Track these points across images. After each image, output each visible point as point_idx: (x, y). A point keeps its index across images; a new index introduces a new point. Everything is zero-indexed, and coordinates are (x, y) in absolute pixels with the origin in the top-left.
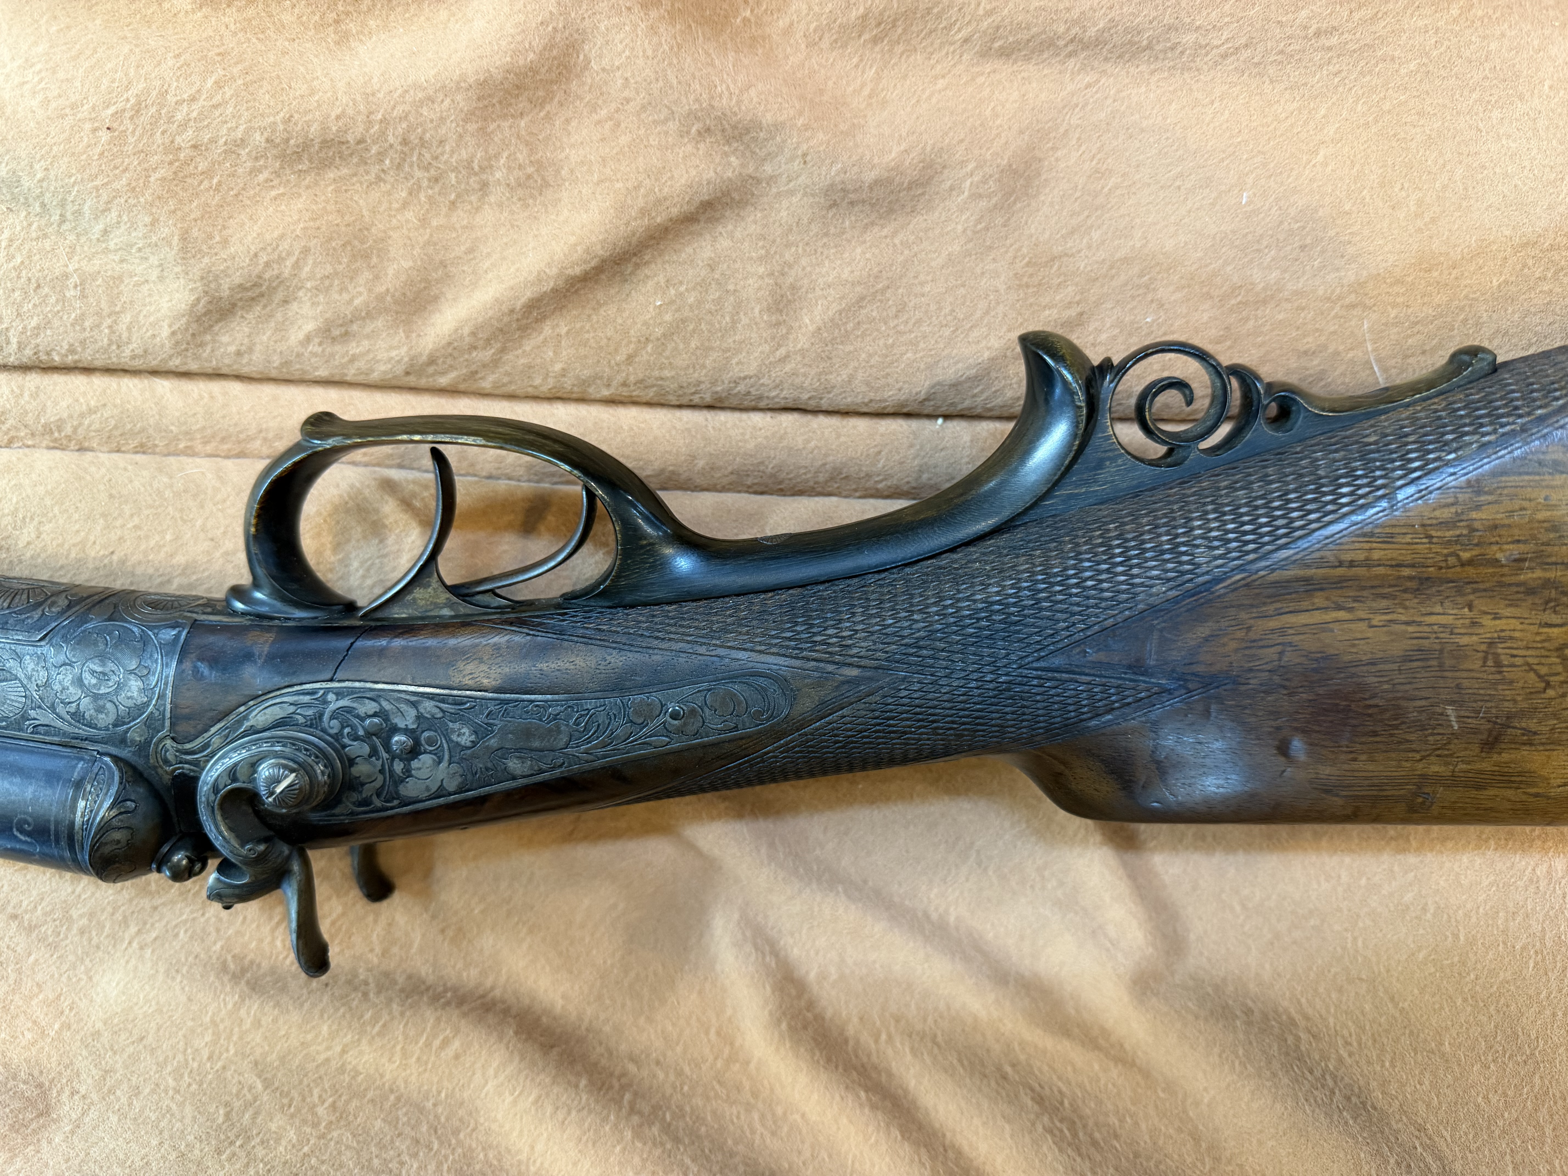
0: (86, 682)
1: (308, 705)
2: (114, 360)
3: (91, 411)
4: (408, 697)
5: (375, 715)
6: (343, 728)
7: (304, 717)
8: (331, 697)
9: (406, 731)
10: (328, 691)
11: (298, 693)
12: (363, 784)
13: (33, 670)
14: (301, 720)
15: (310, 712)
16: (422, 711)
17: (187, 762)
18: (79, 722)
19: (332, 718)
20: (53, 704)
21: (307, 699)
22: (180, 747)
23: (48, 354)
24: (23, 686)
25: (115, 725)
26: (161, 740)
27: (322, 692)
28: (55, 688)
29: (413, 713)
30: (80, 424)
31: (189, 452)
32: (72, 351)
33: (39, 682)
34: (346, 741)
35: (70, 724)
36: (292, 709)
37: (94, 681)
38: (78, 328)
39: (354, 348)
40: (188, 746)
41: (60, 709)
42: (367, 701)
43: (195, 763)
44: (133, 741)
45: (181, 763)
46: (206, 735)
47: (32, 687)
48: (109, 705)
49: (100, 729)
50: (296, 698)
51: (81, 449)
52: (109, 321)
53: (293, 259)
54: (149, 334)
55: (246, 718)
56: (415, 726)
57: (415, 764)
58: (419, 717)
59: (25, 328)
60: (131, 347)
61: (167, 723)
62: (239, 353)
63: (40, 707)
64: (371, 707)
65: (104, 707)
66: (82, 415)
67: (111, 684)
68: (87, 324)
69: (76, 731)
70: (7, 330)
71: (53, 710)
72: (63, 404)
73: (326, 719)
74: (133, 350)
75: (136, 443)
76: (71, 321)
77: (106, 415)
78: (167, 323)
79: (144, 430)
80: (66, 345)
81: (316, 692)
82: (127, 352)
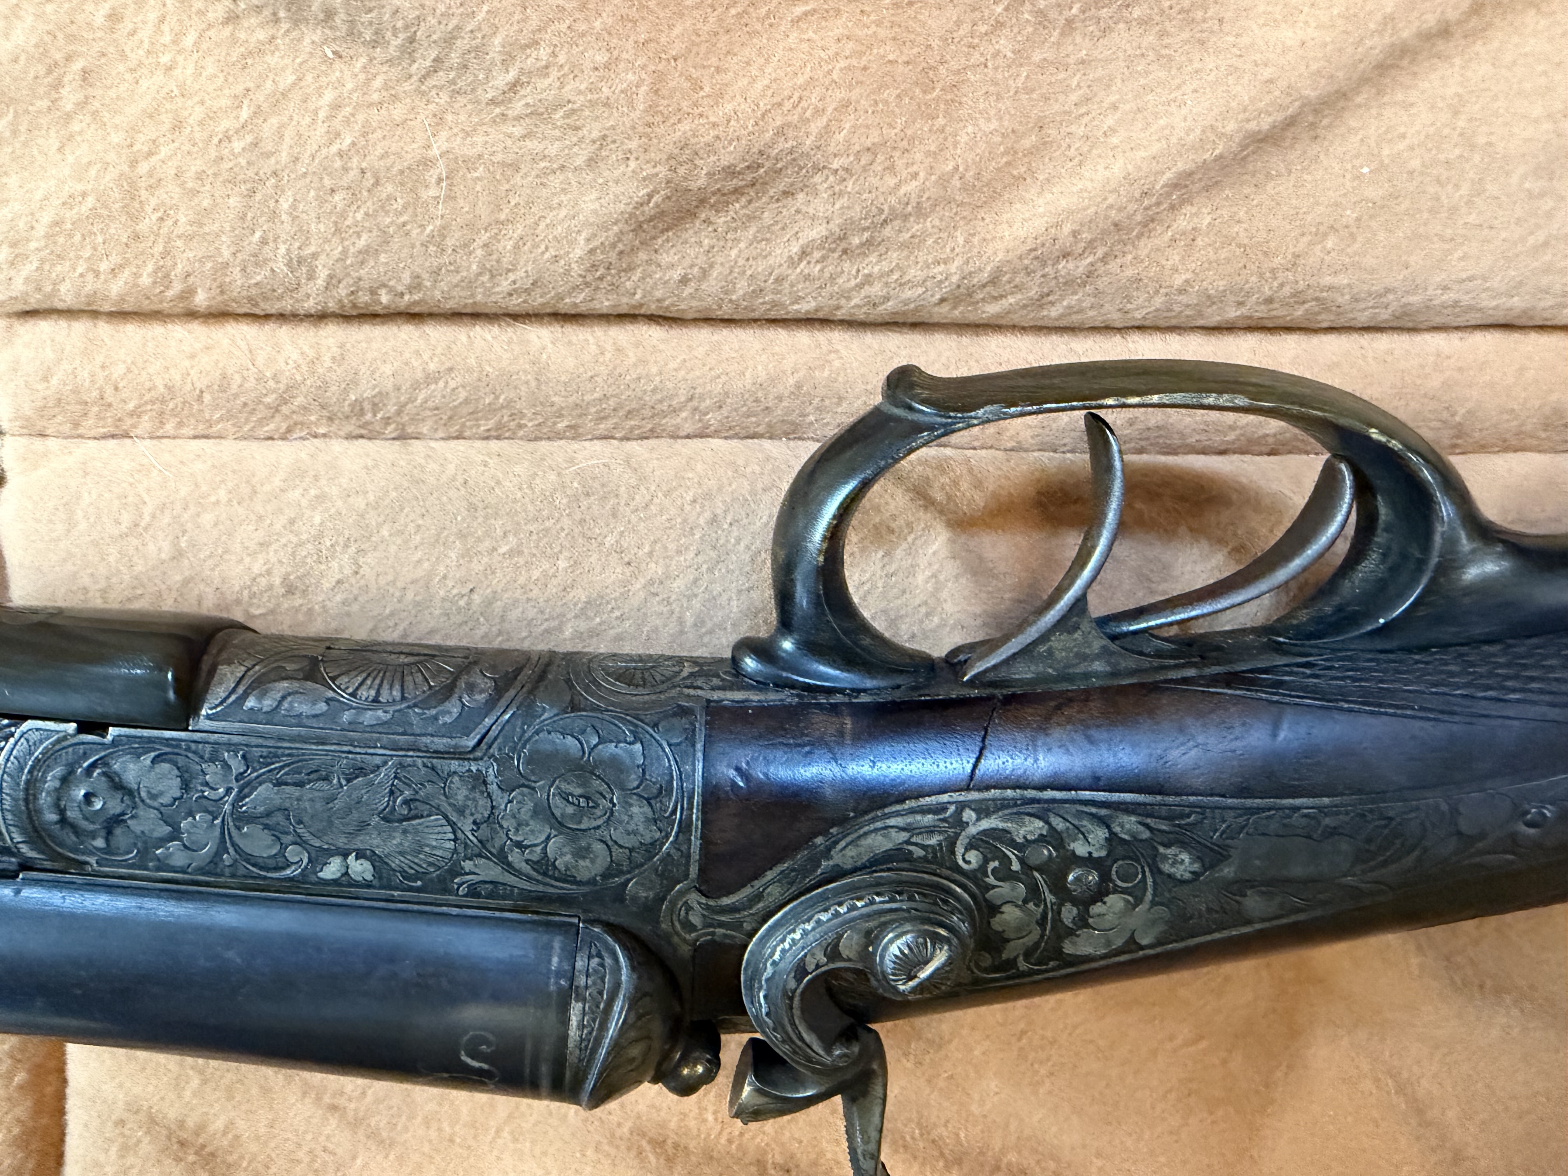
0: (557, 813)
1: (930, 831)
2: (479, 298)
3: (430, 379)
4: (1094, 810)
5: (1042, 839)
6: (986, 861)
7: (923, 847)
8: (969, 815)
9: (1089, 861)
10: (962, 806)
11: (912, 811)
12: (1008, 941)
13: (467, 798)
14: (918, 852)
15: (933, 841)
16: (1117, 829)
17: (721, 925)
18: (545, 874)
19: (969, 847)
20: (502, 849)
21: (929, 819)
22: (711, 903)
23: (373, 292)
24: (452, 824)
25: (605, 876)
26: (682, 893)
27: (952, 808)
28: (505, 824)
29: (1101, 834)
30: (411, 400)
31: (575, 433)
32: (416, 285)
33: (478, 817)
34: (991, 880)
35: (529, 878)
36: (904, 836)
37: (570, 810)
38: (432, 248)
39: (872, 265)
40: (726, 901)
41: (515, 857)
42: (1027, 818)
43: (737, 926)
44: (634, 899)
45: (711, 925)
46: (757, 884)
47: (467, 826)
48: (598, 847)
49: (579, 883)
50: (909, 819)
51: (403, 437)
52: (485, 237)
53: (822, 122)
54: (547, 256)
55: (827, 853)
56: (1103, 853)
57: (1097, 908)
58: (1112, 839)
59: (345, 252)
60: (512, 277)
61: (694, 870)
62: (684, 281)
63: (480, 856)
64: (1034, 827)
65: (588, 849)
66: (416, 386)
67: (598, 812)
68: (450, 242)
69: (541, 888)
70: (315, 256)
71: (502, 858)
72: (387, 369)
73: (960, 850)
74: (514, 282)
75: (491, 424)
76: (424, 238)
77: (452, 384)
78: (584, 235)
79: (509, 403)
80: (406, 278)
81: (941, 808)
82: (505, 285)
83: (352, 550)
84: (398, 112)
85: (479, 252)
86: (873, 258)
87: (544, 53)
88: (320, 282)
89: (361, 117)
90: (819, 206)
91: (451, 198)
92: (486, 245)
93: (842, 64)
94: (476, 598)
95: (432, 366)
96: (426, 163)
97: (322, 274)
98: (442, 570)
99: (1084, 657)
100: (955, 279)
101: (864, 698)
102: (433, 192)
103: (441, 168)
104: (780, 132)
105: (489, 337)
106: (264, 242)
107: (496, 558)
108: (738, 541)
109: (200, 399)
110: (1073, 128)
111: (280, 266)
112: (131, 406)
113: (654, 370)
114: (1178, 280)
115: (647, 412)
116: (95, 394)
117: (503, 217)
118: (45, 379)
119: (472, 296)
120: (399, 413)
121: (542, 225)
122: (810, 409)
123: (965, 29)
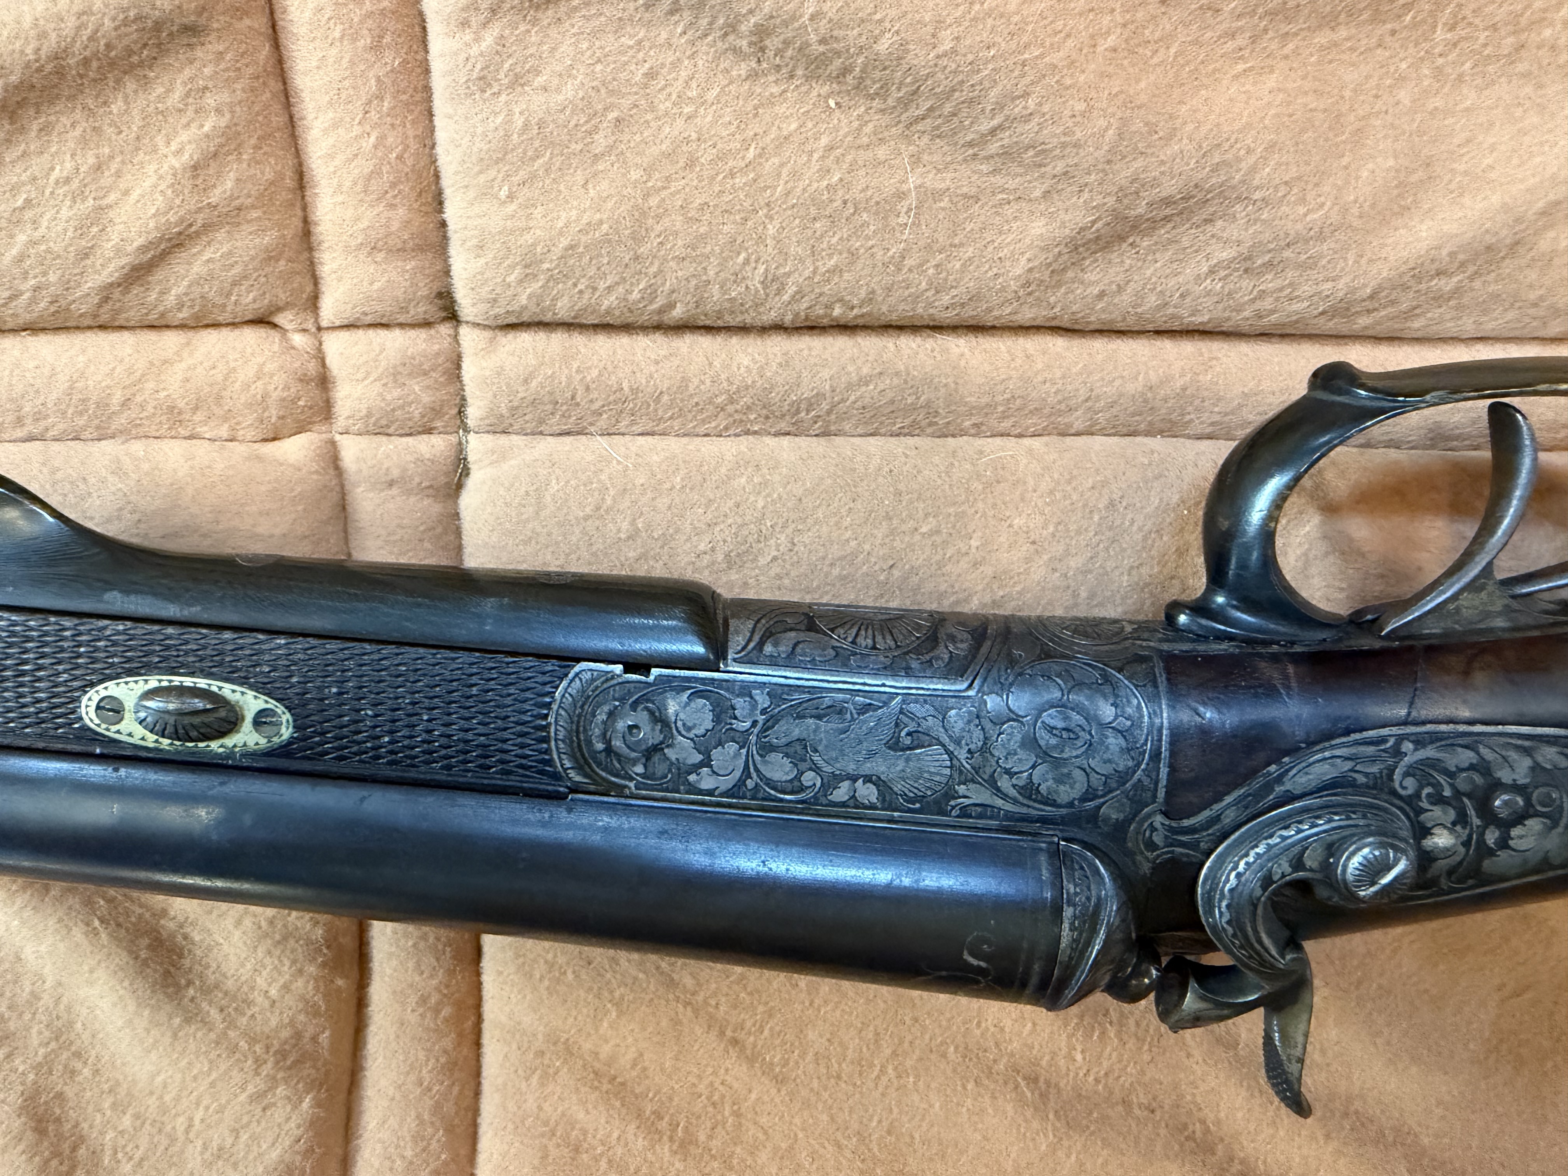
0: (1042, 743)
1: (1373, 760)
4: (1520, 742)
5: (1472, 767)
6: (1421, 787)
7: (1366, 775)
8: (1407, 746)
9: (1516, 788)
10: (1401, 738)
11: (1357, 743)
12: (1436, 859)
13: (963, 730)
14: (1361, 779)
15: (1374, 769)
16: (1540, 759)
17: (1183, 845)
18: (1030, 798)
19: (1406, 774)
20: (992, 776)
21: (1371, 750)
22: (1174, 824)
24: (949, 753)
25: (1084, 799)
26: (1149, 816)
27: (1391, 742)
28: (996, 753)
29: (1527, 762)
31: (978, 430)
33: (973, 747)
34: (1425, 804)
35: (1015, 801)
36: (1349, 765)
37: (1053, 741)
38: (891, 268)
40: (1186, 823)
41: (1004, 783)
42: (1460, 750)
43: (1194, 846)
44: (1106, 820)
45: (1172, 845)
46: (1216, 807)
47: (962, 755)
48: (1078, 774)
49: (1060, 806)
50: (1353, 750)
52: (938, 258)
55: (1279, 780)
56: (1528, 780)
57: (1515, 832)
58: (1536, 768)
59: (815, 271)
61: (1161, 794)
63: (973, 781)
64: (1466, 757)
65: (1069, 775)
67: (1079, 743)
69: (1024, 810)
70: (788, 275)
71: (992, 783)
72: (826, 374)
73: (1397, 776)
74: (953, 297)
75: (907, 422)
76: (887, 260)
77: (881, 387)
78: (1027, 255)
79: (928, 404)
80: (863, 293)
81: (1383, 740)
82: (946, 299)
83: (789, 531)
84: (882, 152)
85: (931, 271)
86: (1269, 277)
87: (1031, 103)
88: (786, 298)
89: (849, 158)
90: (1233, 231)
91: (916, 224)
92: (937, 266)
93: (1273, 112)
94: (896, 573)
95: (865, 371)
96: (901, 196)
97: (791, 290)
98: (867, 547)
99: (1488, 615)
100: (1341, 294)
101: (1298, 649)
102: (902, 220)
103: (912, 200)
104: (1215, 169)
105: (914, 345)
106: (747, 262)
107: (917, 537)
108: (1133, 521)
109: (658, 400)
110: (1455, 166)
111: (755, 283)
112: (596, 406)
113: (1058, 374)
114: (1533, 296)
115: (1047, 411)
116: (568, 395)
117: (956, 241)
118: (526, 381)
119: (913, 309)
120: (829, 412)
121: (990, 248)
122: (1190, 409)
123: (1373, 82)
